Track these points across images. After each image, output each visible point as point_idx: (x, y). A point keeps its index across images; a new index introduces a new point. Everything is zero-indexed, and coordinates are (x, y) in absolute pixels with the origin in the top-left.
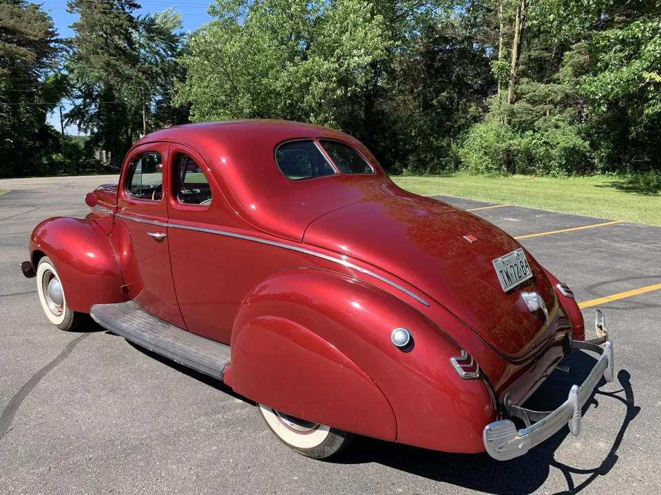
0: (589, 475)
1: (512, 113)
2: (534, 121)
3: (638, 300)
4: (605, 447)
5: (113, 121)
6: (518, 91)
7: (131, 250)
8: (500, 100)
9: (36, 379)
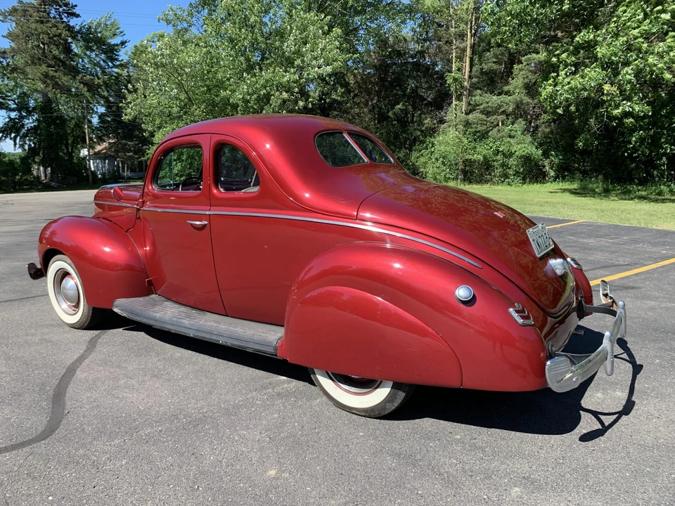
0: (615, 417)
1: (467, 124)
2: (489, 132)
3: (617, 284)
4: (621, 396)
5: (53, 135)
6: (471, 103)
7: (154, 245)
8: (455, 111)
9: (71, 371)
